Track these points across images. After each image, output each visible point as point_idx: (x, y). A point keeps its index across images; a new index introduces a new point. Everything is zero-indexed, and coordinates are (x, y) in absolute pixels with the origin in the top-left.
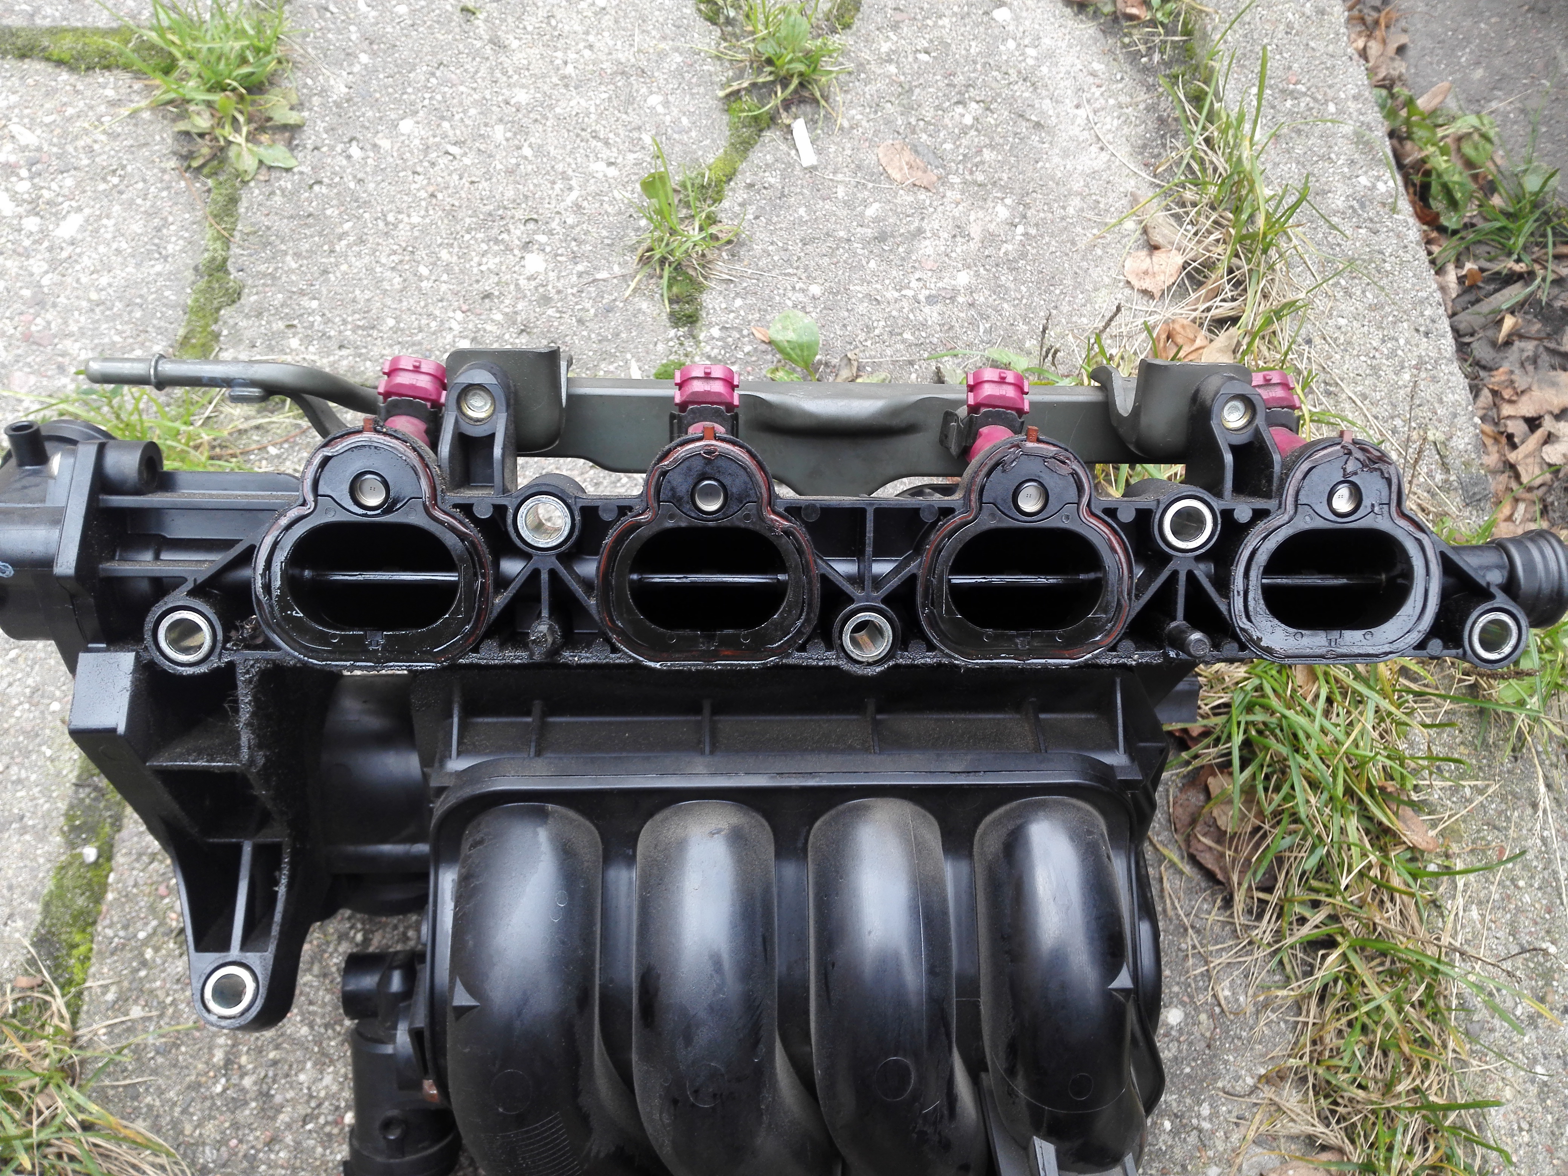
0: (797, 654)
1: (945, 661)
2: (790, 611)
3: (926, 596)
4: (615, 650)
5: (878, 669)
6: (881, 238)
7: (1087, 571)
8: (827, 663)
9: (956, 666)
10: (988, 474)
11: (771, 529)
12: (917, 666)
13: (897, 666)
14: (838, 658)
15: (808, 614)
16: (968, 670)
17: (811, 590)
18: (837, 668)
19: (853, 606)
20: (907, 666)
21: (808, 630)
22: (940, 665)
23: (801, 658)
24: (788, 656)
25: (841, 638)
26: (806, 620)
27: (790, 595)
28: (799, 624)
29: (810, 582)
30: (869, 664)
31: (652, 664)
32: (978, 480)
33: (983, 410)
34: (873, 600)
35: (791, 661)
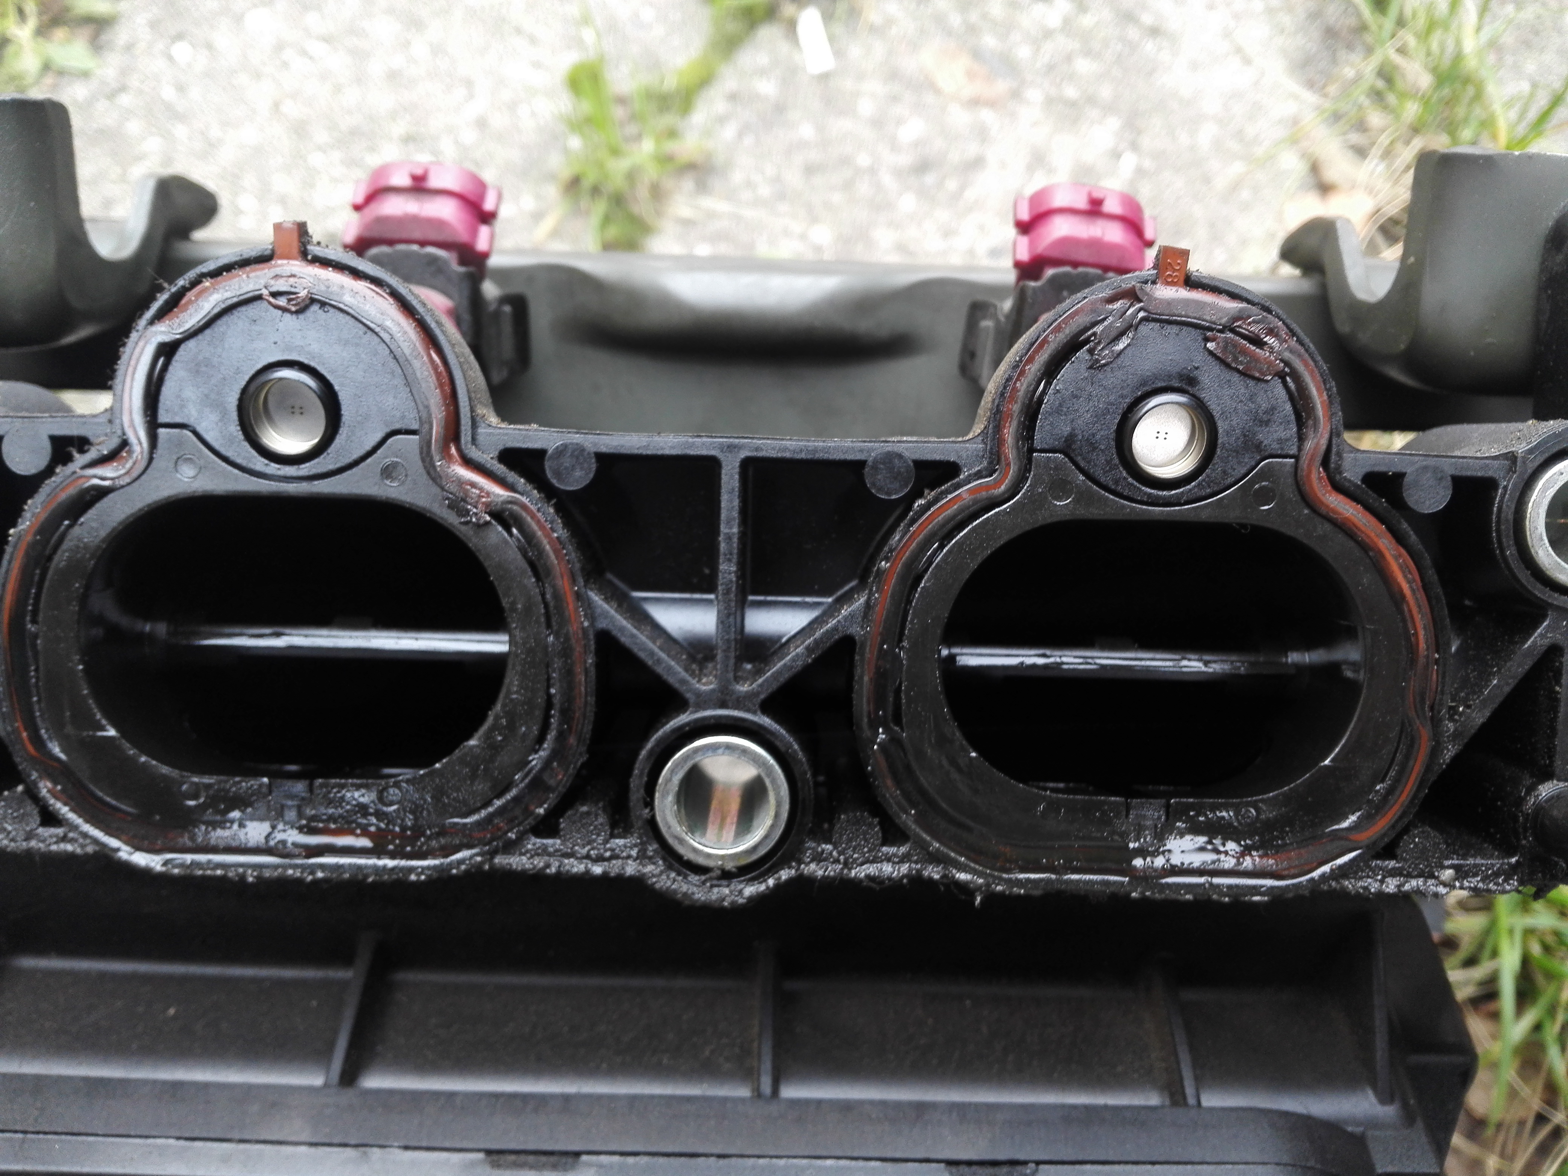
0: (533, 842)
1: (934, 872)
2: (512, 727)
3: (879, 699)
4: (50, 818)
5: (750, 890)
6: (922, 167)
7: (1309, 645)
8: (614, 868)
9: (962, 887)
10: (1051, 370)
11: (458, 505)
12: (855, 883)
13: (802, 882)
14: (642, 857)
15: (561, 736)
16: (991, 898)
17: (568, 673)
18: (638, 883)
19: (684, 718)
20: (827, 883)
21: (560, 778)
22: (917, 881)
23: (544, 851)
24: (510, 847)
25: (649, 803)
26: (555, 754)
27: (512, 688)
28: (536, 760)
29: (566, 652)
30: (726, 876)
31: (141, 859)
32: (1022, 386)
33: (1050, 272)
34: (739, 703)
35: (517, 862)
